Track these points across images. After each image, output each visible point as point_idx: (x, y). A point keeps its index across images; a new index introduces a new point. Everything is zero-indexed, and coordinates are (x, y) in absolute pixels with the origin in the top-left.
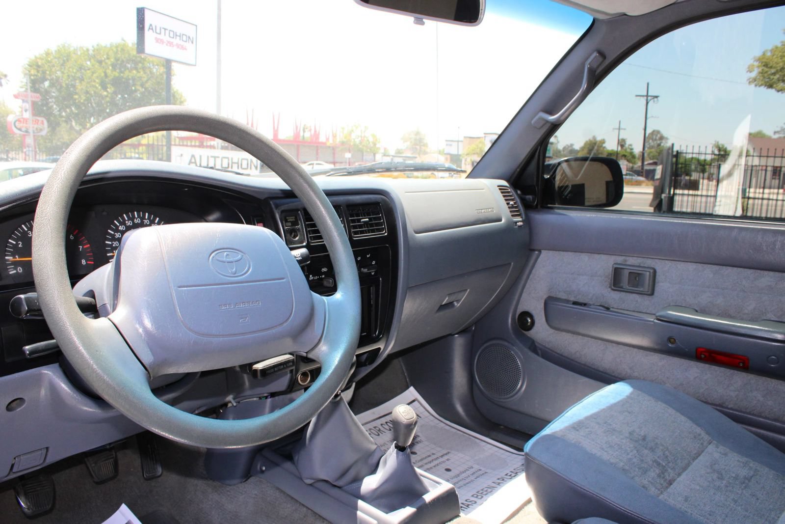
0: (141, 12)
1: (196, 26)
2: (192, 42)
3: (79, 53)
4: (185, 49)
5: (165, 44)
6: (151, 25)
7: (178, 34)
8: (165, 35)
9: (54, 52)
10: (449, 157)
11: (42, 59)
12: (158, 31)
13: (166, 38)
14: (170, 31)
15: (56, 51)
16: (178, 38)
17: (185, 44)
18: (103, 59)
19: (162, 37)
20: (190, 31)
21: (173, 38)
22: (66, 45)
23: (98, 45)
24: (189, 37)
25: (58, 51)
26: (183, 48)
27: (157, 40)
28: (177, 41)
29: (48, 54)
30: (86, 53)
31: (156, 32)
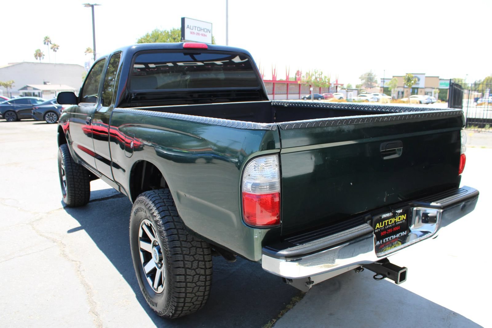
0: (183, 20)
1: (212, 24)
2: (210, 32)
3: (164, 34)
4: (206, 36)
5: (195, 34)
6: (188, 26)
7: (202, 29)
8: (195, 29)
9: (150, 35)
10: (382, 89)
11: (145, 39)
12: (192, 28)
13: (196, 31)
14: (198, 28)
15: (151, 34)
16: (202, 31)
17: (206, 34)
18: (176, 37)
19: (194, 31)
20: (208, 27)
21: (200, 31)
22: (157, 31)
23: (173, 29)
24: (208, 30)
25: (153, 35)
26: (205, 36)
27: (191, 33)
28: (202, 32)
29: (147, 36)
30: (167, 34)
31: (191, 29)
